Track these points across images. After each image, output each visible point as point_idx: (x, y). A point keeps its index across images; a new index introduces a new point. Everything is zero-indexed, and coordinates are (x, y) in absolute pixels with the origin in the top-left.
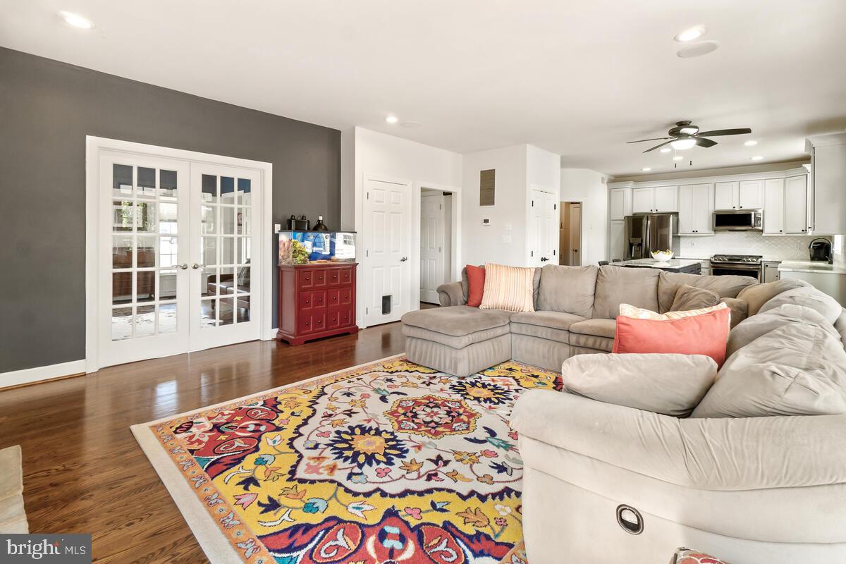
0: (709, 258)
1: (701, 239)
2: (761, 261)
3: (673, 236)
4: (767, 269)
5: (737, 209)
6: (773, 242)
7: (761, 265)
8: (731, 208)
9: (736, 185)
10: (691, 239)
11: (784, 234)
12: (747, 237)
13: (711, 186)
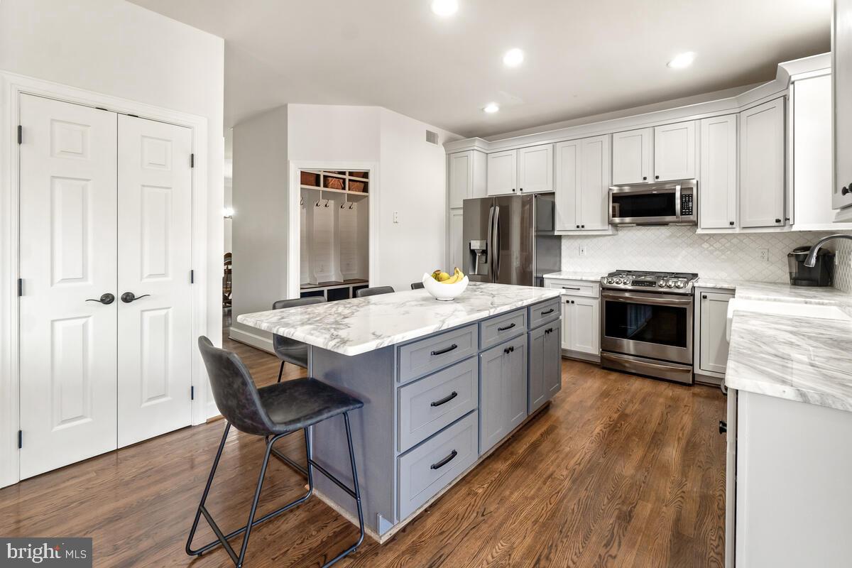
0: (599, 279)
1: (595, 240)
2: (694, 288)
3: (537, 236)
4: (706, 304)
5: (650, 181)
6: (717, 245)
7: (693, 295)
8: (641, 181)
9: (647, 134)
10: (579, 241)
11: (737, 231)
12: (670, 237)
13: (606, 139)
